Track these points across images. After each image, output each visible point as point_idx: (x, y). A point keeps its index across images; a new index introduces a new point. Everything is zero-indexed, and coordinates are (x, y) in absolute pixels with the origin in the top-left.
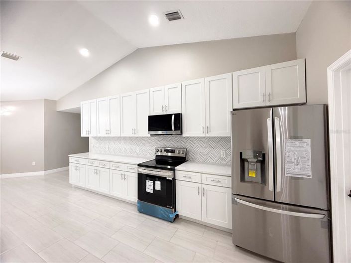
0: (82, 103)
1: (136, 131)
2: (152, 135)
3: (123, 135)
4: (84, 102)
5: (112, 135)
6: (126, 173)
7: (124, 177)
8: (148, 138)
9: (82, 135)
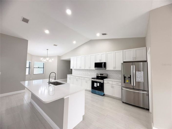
1: (90, 68)
2: (95, 69)
3: (85, 69)
4: (72, 57)
7: (86, 82)
8: (94, 70)
9: (71, 68)
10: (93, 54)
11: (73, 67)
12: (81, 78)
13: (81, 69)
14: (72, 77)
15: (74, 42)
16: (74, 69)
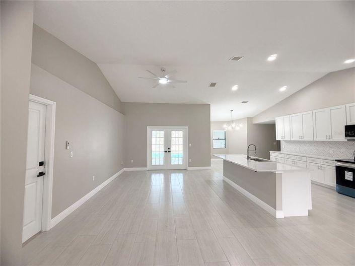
0: (276, 118)
1: (330, 137)
2: (349, 140)
3: (316, 140)
4: (278, 118)
5: (305, 139)
6: (322, 165)
7: (320, 168)
8: (345, 142)
9: (277, 139)
10: (340, 107)
11: (283, 137)
12: (304, 159)
13: (302, 140)
14: (282, 156)
15: (283, 89)
16: (286, 141)
